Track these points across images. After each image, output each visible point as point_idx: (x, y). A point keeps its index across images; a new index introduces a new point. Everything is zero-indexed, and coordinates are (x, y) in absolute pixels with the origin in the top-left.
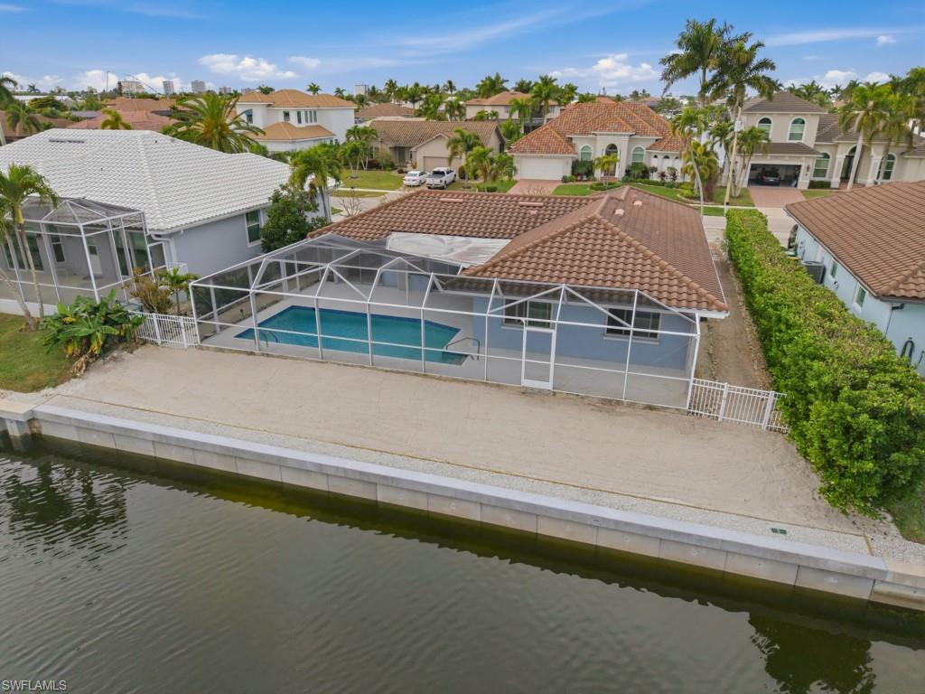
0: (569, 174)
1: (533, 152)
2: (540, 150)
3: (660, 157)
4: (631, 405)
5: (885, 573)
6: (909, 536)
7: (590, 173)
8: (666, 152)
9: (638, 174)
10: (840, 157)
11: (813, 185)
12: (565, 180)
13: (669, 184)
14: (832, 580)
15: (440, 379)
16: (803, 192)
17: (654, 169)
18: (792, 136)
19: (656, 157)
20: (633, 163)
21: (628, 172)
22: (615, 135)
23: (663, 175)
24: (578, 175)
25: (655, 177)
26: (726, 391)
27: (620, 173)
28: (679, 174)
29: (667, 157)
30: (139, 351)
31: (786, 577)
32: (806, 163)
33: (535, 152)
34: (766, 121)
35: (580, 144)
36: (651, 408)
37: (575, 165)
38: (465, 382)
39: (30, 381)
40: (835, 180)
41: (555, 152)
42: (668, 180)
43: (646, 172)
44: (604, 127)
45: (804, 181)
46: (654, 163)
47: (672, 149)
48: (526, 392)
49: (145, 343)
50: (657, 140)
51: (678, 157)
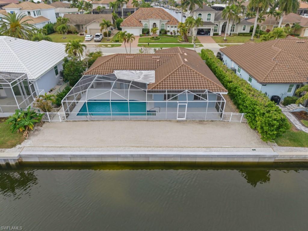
0: (141, 33)
1: (128, 26)
2: (131, 26)
3: (170, 27)
4: (207, 121)
5: (278, 155)
6: (279, 145)
7: (148, 33)
8: (172, 25)
9: (164, 32)
10: (221, 26)
11: (214, 35)
12: (141, 36)
13: (174, 36)
14: (266, 159)
15: (152, 121)
16: (212, 37)
17: (169, 31)
18: (208, 19)
19: (168, 27)
20: (161, 29)
21: (160, 32)
22: (155, 20)
23: (171, 33)
24: (145, 34)
25: (169, 34)
26: (232, 114)
27: (158, 32)
28: (176, 32)
29: (172, 27)
30: (44, 125)
31: (256, 160)
32: (212, 28)
33: (129, 26)
34: (200, 14)
35: (144, 23)
36: (212, 121)
37: (143, 30)
38: (160, 121)
39: (9, 143)
40: (220, 33)
41: (136, 26)
42: (173, 35)
43: (166, 32)
44: (151, 17)
45: (212, 33)
46: (168, 29)
47: (174, 24)
48: (178, 121)
49: (44, 122)
50: (168, 21)
51: (176, 27)
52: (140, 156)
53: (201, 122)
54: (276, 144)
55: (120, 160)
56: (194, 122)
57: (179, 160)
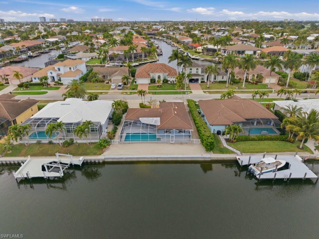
0: (150, 82)
1: (141, 78)
2: (143, 77)
4: (184, 143)
7: (155, 82)
9: (166, 81)
10: (206, 76)
11: (202, 82)
12: (149, 84)
14: (207, 159)
15: (159, 143)
16: (200, 84)
17: (169, 81)
18: (196, 72)
19: (169, 77)
20: (164, 79)
21: (163, 81)
22: (160, 73)
23: (171, 82)
24: (152, 83)
25: (169, 82)
26: (195, 140)
28: (174, 81)
29: (171, 78)
31: (203, 159)
32: (200, 78)
34: (191, 69)
35: (152, 75)
36: (186, 143)
37: (151, 80)
40: (206, 81)
41: (146, 77)
42: (172, 83)
43: (167, 81)
44: (157, 71)
45: (200, 82)
46: (169, 79)
47: (172, 76)
48: (171, 143)
50: (169, 74)
51: (174, 78)
52: (154, 158)
53: (181, 143)
54: (212, 153)
55: (146, 160)
56: (178, 143)
57: (171, 159)
